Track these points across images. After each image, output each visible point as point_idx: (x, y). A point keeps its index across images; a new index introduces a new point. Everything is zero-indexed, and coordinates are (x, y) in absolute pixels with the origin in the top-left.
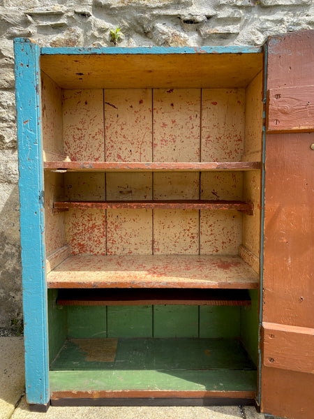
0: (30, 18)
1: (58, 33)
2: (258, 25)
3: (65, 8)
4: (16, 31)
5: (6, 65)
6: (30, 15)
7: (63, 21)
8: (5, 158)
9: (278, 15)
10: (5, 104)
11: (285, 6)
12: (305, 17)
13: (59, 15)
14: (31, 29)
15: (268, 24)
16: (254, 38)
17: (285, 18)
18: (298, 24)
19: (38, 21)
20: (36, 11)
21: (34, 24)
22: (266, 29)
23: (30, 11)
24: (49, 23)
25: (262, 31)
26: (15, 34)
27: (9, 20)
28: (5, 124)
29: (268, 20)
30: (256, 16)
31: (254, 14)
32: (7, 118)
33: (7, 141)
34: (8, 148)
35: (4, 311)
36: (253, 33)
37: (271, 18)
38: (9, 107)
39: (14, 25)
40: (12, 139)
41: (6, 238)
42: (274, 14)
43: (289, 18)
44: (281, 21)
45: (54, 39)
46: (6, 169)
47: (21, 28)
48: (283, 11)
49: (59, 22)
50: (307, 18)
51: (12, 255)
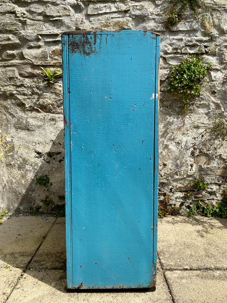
0: (40, 37)
1: (56, 45)
2: (169, 42)
3: (60, 31)
4: (32, 44)
5: (27, 64)
6: (41, 35)
7: (59, 39)
8: (26, 116)
9: (180, 36)
10: (26, 85)
11: (183, 31)
12: (195, 37)
13: (57, 35)
14: (41, 43)
15: (174, 41)
16: (166, 49)
17: (184, 38)
18: (191, 41)
19: (45, 39)
20: (43, 33)
21: (43, 40)
22: (173, 44)
23: (40, 33)
24: (51, 40)
25: (171, 45)
26: (32, 46)
27: (29, 38)
28: (26, 97)
29: (174, 39)
30: (168, 36)
31: (166, 35)
32: (27, 93)
33: (27, 106)
34: (28, 110)
35: (25, 202)
36: (166, 46)
37: (176, 37)
38: (28, 87)
39: (31, 41)
40: (30, 105)
41: (27, 161)
42: (177, 35)
43: (186, 38)
44: (181, 40)
45: (54, 49)
46: (27, 122)
47: (35, 43)
48: (182, 34)
49: (56, 39)
50: (196, 38)
51: (30, 171)
